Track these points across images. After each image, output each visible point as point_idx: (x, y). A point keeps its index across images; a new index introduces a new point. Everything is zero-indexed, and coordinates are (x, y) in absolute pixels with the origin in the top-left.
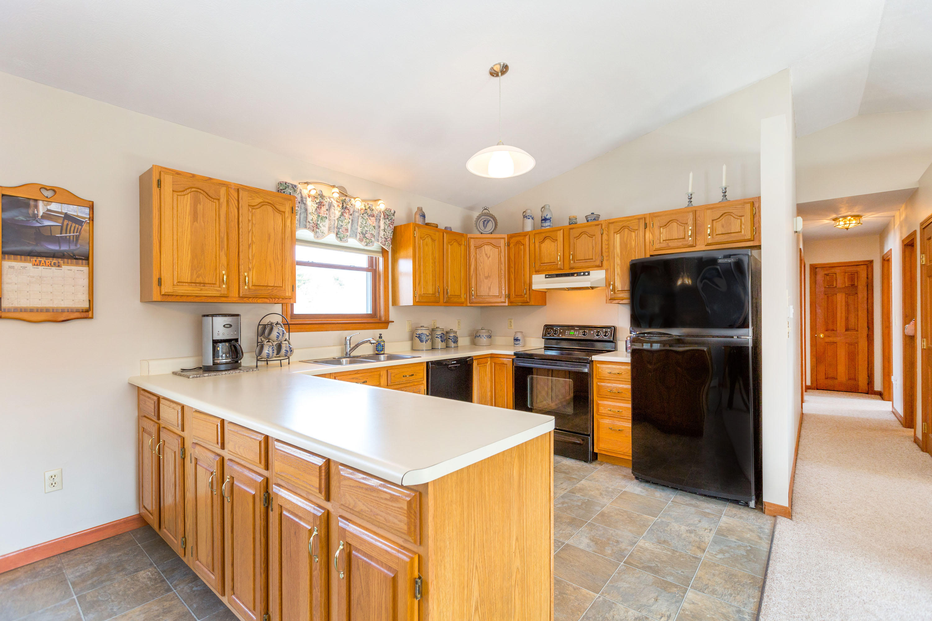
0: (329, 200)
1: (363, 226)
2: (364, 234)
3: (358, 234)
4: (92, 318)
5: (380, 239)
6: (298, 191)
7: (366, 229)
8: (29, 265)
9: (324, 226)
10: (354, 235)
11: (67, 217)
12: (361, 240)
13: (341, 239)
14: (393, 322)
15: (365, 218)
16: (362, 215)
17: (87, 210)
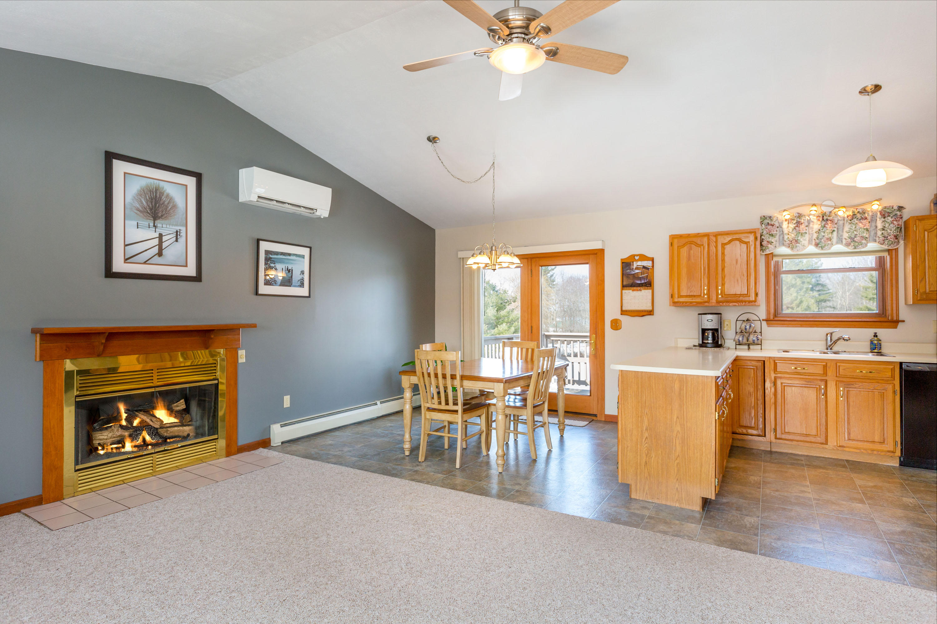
0: (807, 217)
1: (852, 231)
2: (853, 239)
3: (844, 240)
4: (653, 315)
5: (877, 239)
6: (775, 219)
7: (855, 233)
8: (631, 291)
9: (804, 240)
10: (840, 241)
11: (644, 267)
12: (848, 245)
13: (822, 248)
14: (904, 321)
15: (855, 223)
16: (849, 222)
17: (651, 262)
